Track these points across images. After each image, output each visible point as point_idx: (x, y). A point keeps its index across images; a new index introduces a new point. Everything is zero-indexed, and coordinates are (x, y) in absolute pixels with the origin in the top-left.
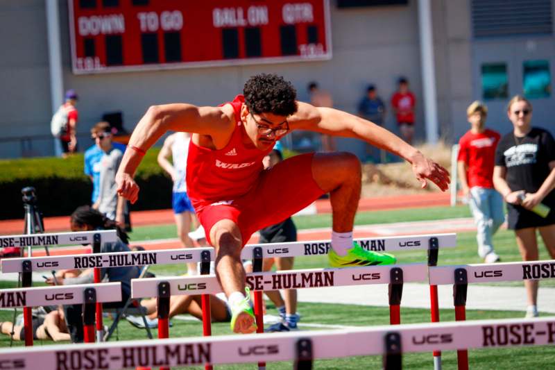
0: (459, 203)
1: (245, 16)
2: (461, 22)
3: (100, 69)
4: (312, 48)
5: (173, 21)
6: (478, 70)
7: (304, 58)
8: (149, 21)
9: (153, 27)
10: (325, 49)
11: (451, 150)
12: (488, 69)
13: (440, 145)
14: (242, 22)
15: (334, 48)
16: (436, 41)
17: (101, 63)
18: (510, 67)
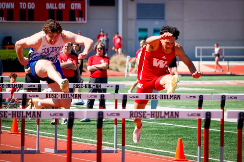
0: (128, 76)
1: (57, 6)
2: (133, 13)
3: (4, 21)
4: (80, 19)
5: (31, 6)
6: (138, 30)
7: (77, 22)
8: (23, 5)
9: (24, 8)
10: (85, 20)
11: (126, 57)
12: (141, 30)
13: (123, 55)
14: (56, 8)
15: (87, 20)
16: (123, 19)
17: (5, 19)
18: (149, 30)
